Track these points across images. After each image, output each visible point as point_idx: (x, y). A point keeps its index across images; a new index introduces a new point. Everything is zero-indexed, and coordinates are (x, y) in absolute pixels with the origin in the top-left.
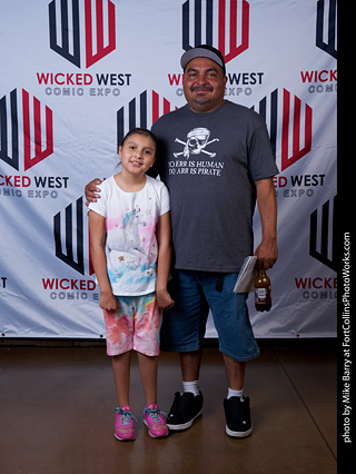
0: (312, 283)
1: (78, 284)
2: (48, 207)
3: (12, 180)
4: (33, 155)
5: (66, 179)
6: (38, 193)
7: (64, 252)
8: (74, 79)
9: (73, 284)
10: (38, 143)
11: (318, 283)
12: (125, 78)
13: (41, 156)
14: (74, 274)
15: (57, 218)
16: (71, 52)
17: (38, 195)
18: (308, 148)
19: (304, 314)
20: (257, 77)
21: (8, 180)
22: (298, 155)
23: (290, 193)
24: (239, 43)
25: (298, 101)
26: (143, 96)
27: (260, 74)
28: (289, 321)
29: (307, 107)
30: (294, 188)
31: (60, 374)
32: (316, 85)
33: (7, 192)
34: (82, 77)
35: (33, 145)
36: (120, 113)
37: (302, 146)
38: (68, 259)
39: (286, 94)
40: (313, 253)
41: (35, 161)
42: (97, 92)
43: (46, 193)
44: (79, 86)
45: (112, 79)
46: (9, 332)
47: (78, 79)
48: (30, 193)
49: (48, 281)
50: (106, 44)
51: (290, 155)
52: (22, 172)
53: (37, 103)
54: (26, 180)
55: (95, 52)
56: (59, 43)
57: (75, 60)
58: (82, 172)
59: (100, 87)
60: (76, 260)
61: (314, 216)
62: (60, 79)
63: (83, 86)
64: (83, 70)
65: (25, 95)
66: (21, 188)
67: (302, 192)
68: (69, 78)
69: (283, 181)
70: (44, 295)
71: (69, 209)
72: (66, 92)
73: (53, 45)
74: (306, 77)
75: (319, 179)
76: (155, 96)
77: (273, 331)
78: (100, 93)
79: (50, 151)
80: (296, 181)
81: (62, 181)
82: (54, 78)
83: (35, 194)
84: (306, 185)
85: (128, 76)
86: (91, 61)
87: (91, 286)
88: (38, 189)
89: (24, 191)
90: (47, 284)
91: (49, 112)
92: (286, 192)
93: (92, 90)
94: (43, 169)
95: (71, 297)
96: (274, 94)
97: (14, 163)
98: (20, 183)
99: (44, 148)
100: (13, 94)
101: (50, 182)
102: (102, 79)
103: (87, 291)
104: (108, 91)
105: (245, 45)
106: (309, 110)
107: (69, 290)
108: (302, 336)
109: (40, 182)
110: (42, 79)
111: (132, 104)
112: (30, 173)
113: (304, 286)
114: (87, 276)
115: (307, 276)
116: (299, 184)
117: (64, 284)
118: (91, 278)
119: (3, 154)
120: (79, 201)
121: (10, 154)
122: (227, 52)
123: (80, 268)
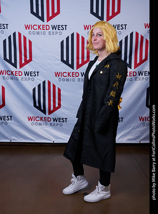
0: (146, 119)
1: (43, 119)
2: (30, 85)
3: (14, 73)
4: (23, 62)
5: (38, 72)
6: (26, 78)
7: (37, 105)
8: (41, 27)
9: (41, 119)
10: (25, 56)
11: (149, 119)
12: (64, 27)
13: (27, 62)
14: (42, 114)
15: (34, 90)
16: (40, 15)
17: (26, 80)
18: (146, 59)
19: (143, 132)
20: (124, 26)
21: (12, 73)
22: (142, 62)
23: (138, 79)
24: (116, 10)
25: (142, 38)
26: (73, 35)
27: (125, 25)
28: (136, 136)
29: (146, 40)
30: (139, 77)
31: (35, 159)
33: (12, 78)
34: (45, 26)
35: (23, 57)
36: (62, 43)
37: (144, 58)
38: (39, 108)
39: (137, 34)
40: (147, 105)
41: (24, 64)
42: (52, 33)
43: (29, 79)
44: (44, 31)
45: (58, 27)
46: (14, 140)
47: (43, 27)
48: (22, 78)
49: (30, 117)
50: (56, 11)
51: (138, 62)
52: (18, 69)
53: (25, 38)
54: (20, 73)
55: (51, 15)
56: (35, 11)
57: (42, 19)
58: (45, 69)
59: (53, 31)
60: (42, 108)
61: (148, 89)
62: (35, 27)
63: (45, 31)
64: (45, 23)
65: (20, 34)
66: (18, 77)
67: (143, 78)
68: (39, 27)
69: (135, 74)
70: (29, 124)
71: (39, 86)
72: (38, 33)
73: (32, 12)
74: (147, 26)
76: (78, 35)
77: (129, 140)
78: (53, 34)
79: (31, 60)
80: (140, 73)
81: (36, 73)
82: (33, 27)
83: (24, 79)
84: (145, 75)
85: (66, 26)
86: (49, 19)
87: (49, 119)
88: (26, 77)
89: (19, 78)
90: (30, 119)
91: (30, 42)
92: (136, 78)
93: (50, 32)
94: (28, 68)
95: (40, 124)
96: (132, 34)
97: (15, 65)
98: (18, 74)
99: (28, 59)
100: (14, 34)
101: (31, 74)
102: (54, 27)
103: (47, 122)
104: (57, 33)
105: (119, 12)
107: (40, 122)
108: (142, 142)
109: (26, 74)
110: (27, 27)
111: (67, 39)
112: (22, 70)
113: (143, 120)
114: (47, 115)
115: (145, 116)
116: (142, 75)
117: (37, 119)
118: (49, 116)
119: (10, 61)
120: (44, 82)
121: (13, 61)
122: (110, 15)
123: (44, 112)
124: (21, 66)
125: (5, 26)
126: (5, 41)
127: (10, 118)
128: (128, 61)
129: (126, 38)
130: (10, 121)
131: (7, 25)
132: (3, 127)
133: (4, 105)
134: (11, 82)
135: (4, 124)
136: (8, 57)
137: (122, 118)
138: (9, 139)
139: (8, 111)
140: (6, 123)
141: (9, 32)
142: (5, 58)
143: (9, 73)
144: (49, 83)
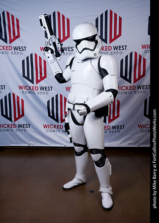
0: (145, 126)
1: (56, 127)
2: (45, 98)
3: (31, 88)
4: (39, 79)
5: (51, 87)
7: (51, 115)
9: (55, 126)
10: (41, 74)
11: (147, 126)
13: (42, 79)
14: (55, 123)
15: (48, 102)
17: (41, 93)
18: (144, 75)
19: (141, 138)
20: (124, 47)
21: (30, 88)
22: (140, 77)
23: (137, 92)
24: (118, 34)
25: (140, 57)
27: (126, 46)
28: (136, 141)
29: (144, 58)
30: (138, 90)
31: (49, 160)
32: (148, 50)
33: (30, 92)
35: (39, 74)
37: (142, 74)
38: (53, 117)
39: (136, 54)
40: (145, 115)
41: (40, 81)
42: (63, 54)
43: (44, 93)
45: (68, 49)
46: (31, 144)
48: (38, 92)
50: (66, 35)
51: (137, 77)
52: (35, 85)
53: (40, 58)
54: (37, 88)
55: (62, 38)
60: (55, 118)
61: (146, 101)
65: (36, 55)
66: (35, 91)
67: (141, 92)
69: (134, 88)
70: (44, 130)
71: (53, 99)
73: (46, 36)
74: (143, 47)
75: (148, 87)
77: (129, 144)
79: (45, 77)
80: (139, 87)
81: (50, 88)
84: (143, 89)
87: (61, 127)
88: (41, 91)
89: (36, 92)
90: (45, 126)
91: (45, 62)
92: (135, 92)
94: (43, 83)
95: (54, 131)
96: (131, 54)
97: (32, 81)
98: (35, 89)
99: (43, 76)
100: (31, 55)
101: (45, 88)
103: (60, 129)
104: (67, 53)
105: (120, 35)
106: (144, 60)
107: (53, 129)
108: (140, 146)
109: (42, 88)
110: (42, 49)
112: (38, 85)
113: (141, 127)
114: (60, 123)
115: (143, 123)
116: (140, 89)
117: (51, 127)
118: (61, 124)
119: (28, 78)
120: (57, 96)
121: (30, 78)
122: (113, 37)
123: (57, 120)
124: (38, 82)
125: (24, 48)
126: (23, 61)
127: (28, 126)
128: (128, 77)
129: (127, 57)
130: (28, 128)
131: (25, 47)
132: (22, 133)
133: (23, 115)
134: (28, 95)
135: (23, 131)
136: (26, 75)
137: (124, 126)
138: (27, 144)
139: (27, 120)
140: (25, 131)
141: (27, 53)
142: (24, 76)
143: (27, 88)
144: (61, 96)
